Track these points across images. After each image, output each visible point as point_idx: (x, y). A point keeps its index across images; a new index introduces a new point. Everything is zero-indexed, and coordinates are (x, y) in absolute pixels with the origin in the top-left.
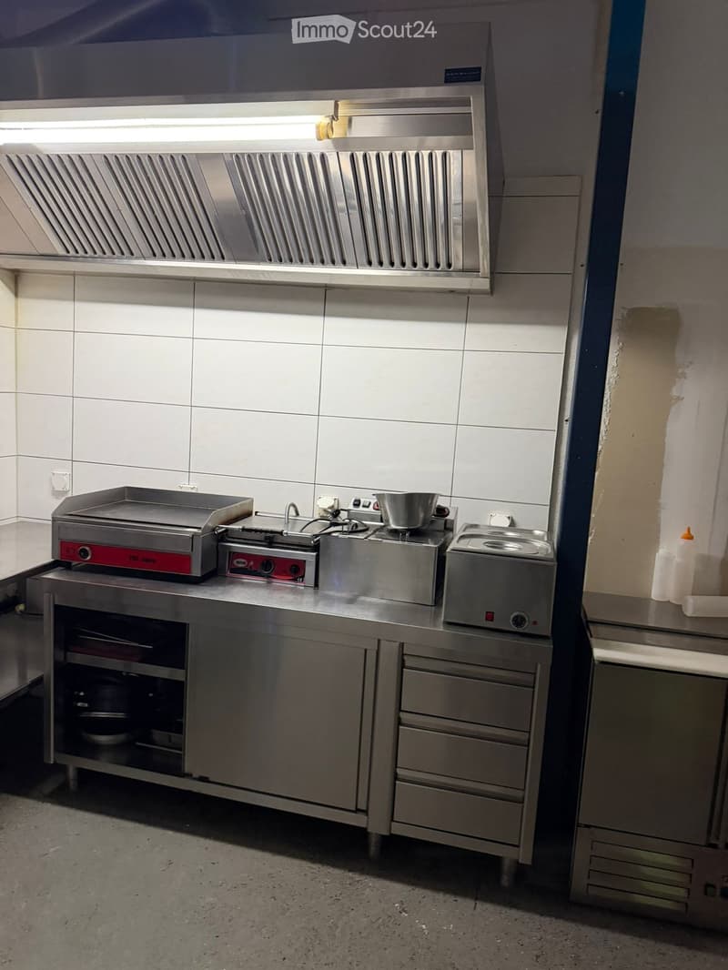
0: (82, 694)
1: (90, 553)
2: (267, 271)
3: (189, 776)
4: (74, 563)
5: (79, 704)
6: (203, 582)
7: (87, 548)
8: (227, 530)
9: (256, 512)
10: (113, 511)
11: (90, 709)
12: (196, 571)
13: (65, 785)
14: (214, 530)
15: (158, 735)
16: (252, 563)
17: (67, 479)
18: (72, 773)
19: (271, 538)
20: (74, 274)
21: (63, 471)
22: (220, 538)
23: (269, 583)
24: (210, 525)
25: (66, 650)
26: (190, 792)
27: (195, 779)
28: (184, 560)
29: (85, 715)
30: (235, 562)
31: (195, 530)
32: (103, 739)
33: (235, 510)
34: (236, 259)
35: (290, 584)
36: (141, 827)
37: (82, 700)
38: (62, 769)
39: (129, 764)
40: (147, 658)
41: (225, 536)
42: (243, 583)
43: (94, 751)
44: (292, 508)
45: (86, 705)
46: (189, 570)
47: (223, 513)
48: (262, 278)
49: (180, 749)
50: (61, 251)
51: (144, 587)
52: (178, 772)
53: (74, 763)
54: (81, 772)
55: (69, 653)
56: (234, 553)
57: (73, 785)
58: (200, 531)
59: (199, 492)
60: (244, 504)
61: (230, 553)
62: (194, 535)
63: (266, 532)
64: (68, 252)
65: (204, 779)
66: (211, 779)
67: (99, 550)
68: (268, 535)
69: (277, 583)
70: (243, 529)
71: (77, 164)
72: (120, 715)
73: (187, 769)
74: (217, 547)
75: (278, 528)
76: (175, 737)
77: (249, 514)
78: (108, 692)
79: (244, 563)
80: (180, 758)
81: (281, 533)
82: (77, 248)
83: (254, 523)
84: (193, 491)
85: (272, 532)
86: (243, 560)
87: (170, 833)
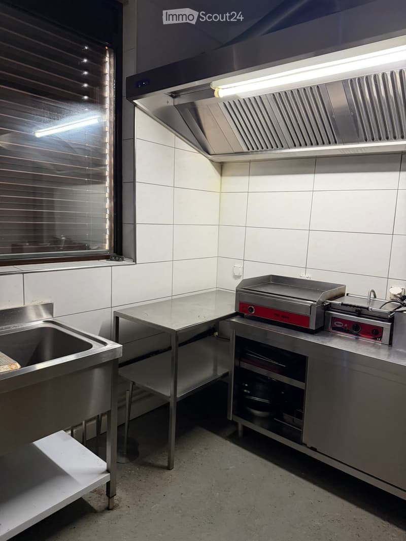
0: (246, 385)
1: (254, 310)
2: (363, 147)
3: (305, 445)
4: (245, 314)
5: (245, 391)
6: (316, 333)
7: (253, 307)
8: (330, 304)
9: (347, 294)
10: (264, 288)
11: (249, 395)
12: (312, 327)
13: (236, 432)
14: (323, 303)
15: (286, 416)
16: (346, 325)
17: (241, 269)
18: (240, 428)
19: (359, 311)
20: (250, 162)
21: (239, 265)
22: (326, 308)
23: (356, 338)
24: (321, 300)
25: (240, 360)
26: (304, 455)
27: (308, 447)
28: (306, 319)
29: (248, 397)
30: (335, 323)
31: (312, 302)
32: (257, 412)
33: (334, 292)
34: (344, 143)
35: (372, 341)
36: (276, 467)
37: (246, 388)
38: (236, 424)
39: (270, 429)
40: (282, 372)
41: (329, 307)
42: (340, 337)
43: (252, 418)
44: (372, 293)
45: (249, 392)
46: (308, 325)
47: (329, 293)
48: (360, 152)
49: (301, 429)
50: (245, 150)
51: (283, 332)
52: (298, 441)
53: (242, 423)
54: (244, 428)
55: (241, 362)
56: (335, 318)
57: (240, 434)
58: (315, 303)
59: (311, 280)
60: (341, 288)
61: (332, 317)
62: (312, 305)
63: (358, 307)
64: (249, 150)
65: (314, 449)
66: (318, 450)
67: (259, 309)
68: (358, 309)
69: (363, 339)
70: (342, 304)
71: (258, 101)
72: (267, 401)
73: (304, 441)
74: (325, 312)
75: (365, 305)
76: (297, 420)
77: (342, 295)
78: (260, 387)
79: (341, 325)
80: (301, 433)
81: (367, 309)
82: (254, 146)
83: (346, 300)
84: (308, 279)
85: (361, 307)
86: (340, 323)
87: (293, 475)
